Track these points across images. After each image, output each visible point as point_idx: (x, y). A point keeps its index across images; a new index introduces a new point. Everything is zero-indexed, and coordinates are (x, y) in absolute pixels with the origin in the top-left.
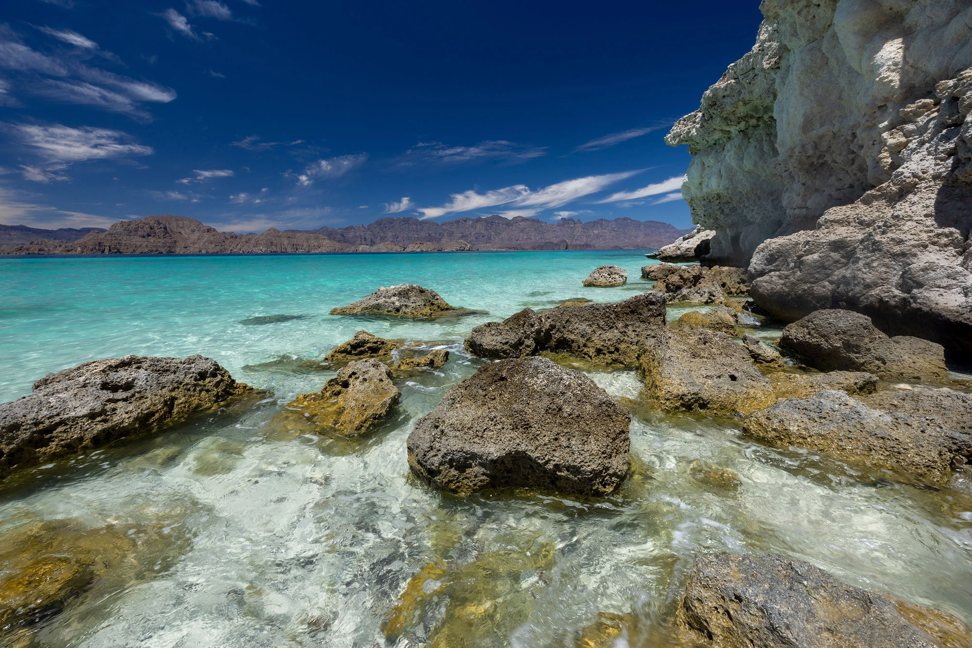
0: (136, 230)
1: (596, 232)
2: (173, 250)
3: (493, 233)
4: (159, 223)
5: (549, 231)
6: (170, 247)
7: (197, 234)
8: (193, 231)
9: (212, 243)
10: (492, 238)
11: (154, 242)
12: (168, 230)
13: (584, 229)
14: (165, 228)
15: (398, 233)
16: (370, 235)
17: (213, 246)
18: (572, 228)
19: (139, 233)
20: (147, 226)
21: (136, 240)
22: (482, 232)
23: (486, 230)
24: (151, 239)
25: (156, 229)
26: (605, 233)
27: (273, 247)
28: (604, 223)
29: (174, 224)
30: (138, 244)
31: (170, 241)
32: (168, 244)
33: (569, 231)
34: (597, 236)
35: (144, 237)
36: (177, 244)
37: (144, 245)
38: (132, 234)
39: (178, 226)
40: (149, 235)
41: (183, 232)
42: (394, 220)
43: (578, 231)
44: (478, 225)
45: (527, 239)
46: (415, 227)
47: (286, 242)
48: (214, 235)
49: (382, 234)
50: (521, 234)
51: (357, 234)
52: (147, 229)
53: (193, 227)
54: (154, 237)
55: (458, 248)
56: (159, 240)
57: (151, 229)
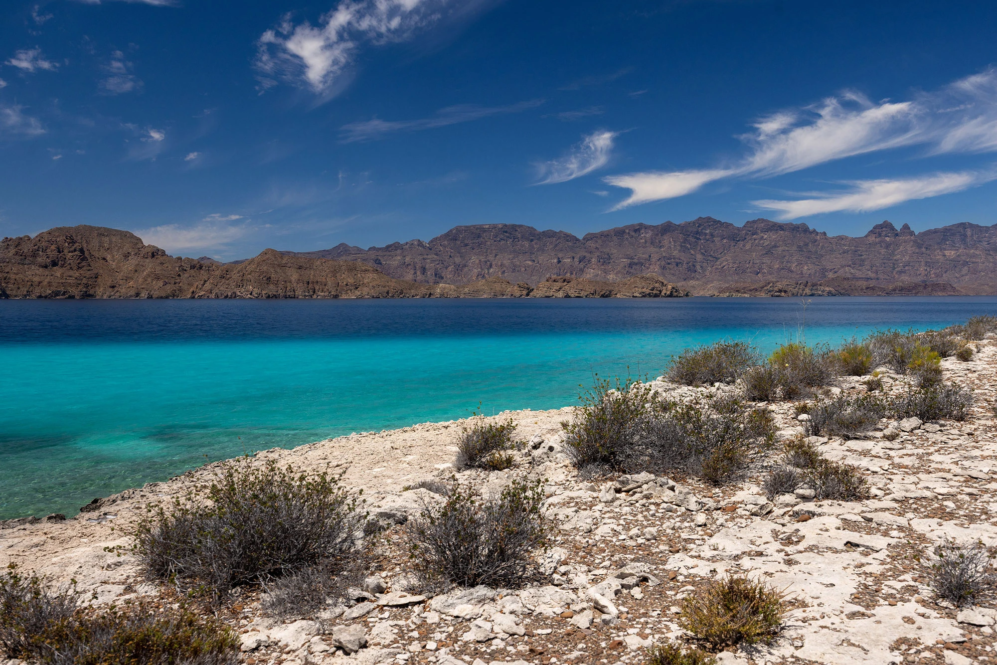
0: (34, 255)
1: (951, 253)
2: (91, 292)
3: (699, 257)
4: (73, 242)
5: (832, 251)
6: (87, 286)
7: (133, 261)
8: (127, 256)
9: (158, 278)
10: (698, 267)
11: (62, 277)
12: (86, 253)
13: (919, 246)
14: (82, 251)
15: (491, 258)
16: (433, 261)
17: (161, 283)
18: (888, 246)
19: (39, 260)
20: (53, 247)
21: (34, 273)
22: (675, 253)
23: (684, 249)
24: (58, 272)
25: (66, 251)
26: (974, 256)
27: (272, 286)
28: (969, 233)
29: (95, 243)
30: (36, 279)
31: (88, 274)
32: (84, 281)
33: (883, 251)
34: (955, 264)
35: (46, 267)
36: (99, 280)
37: (45, 283)
38: (27, 261)
39: (101, 246)
40: (54, 264)
41: (109, 257)
42: (484, 230)
43: (904, 253)
44: (667, 240)
45: (780, 269)
46: (526, 244)
47: (294, 277)
48: (162, 264)
49: (458, 260)
50: (766, 260)
51: (407, 259)
52: (52, 252)
53: (127, 248)
54: (62, 266)
55: (648, 291)
56: (71, 273)
57: (59, 252)
